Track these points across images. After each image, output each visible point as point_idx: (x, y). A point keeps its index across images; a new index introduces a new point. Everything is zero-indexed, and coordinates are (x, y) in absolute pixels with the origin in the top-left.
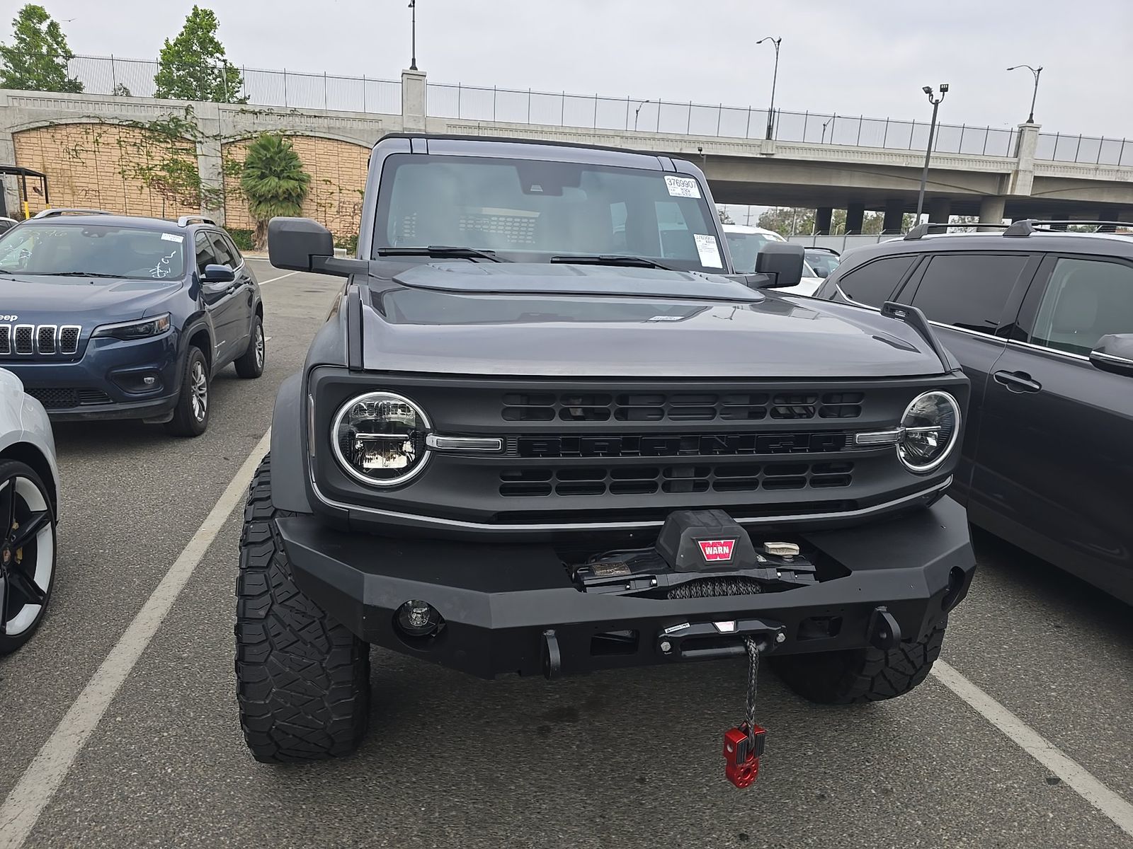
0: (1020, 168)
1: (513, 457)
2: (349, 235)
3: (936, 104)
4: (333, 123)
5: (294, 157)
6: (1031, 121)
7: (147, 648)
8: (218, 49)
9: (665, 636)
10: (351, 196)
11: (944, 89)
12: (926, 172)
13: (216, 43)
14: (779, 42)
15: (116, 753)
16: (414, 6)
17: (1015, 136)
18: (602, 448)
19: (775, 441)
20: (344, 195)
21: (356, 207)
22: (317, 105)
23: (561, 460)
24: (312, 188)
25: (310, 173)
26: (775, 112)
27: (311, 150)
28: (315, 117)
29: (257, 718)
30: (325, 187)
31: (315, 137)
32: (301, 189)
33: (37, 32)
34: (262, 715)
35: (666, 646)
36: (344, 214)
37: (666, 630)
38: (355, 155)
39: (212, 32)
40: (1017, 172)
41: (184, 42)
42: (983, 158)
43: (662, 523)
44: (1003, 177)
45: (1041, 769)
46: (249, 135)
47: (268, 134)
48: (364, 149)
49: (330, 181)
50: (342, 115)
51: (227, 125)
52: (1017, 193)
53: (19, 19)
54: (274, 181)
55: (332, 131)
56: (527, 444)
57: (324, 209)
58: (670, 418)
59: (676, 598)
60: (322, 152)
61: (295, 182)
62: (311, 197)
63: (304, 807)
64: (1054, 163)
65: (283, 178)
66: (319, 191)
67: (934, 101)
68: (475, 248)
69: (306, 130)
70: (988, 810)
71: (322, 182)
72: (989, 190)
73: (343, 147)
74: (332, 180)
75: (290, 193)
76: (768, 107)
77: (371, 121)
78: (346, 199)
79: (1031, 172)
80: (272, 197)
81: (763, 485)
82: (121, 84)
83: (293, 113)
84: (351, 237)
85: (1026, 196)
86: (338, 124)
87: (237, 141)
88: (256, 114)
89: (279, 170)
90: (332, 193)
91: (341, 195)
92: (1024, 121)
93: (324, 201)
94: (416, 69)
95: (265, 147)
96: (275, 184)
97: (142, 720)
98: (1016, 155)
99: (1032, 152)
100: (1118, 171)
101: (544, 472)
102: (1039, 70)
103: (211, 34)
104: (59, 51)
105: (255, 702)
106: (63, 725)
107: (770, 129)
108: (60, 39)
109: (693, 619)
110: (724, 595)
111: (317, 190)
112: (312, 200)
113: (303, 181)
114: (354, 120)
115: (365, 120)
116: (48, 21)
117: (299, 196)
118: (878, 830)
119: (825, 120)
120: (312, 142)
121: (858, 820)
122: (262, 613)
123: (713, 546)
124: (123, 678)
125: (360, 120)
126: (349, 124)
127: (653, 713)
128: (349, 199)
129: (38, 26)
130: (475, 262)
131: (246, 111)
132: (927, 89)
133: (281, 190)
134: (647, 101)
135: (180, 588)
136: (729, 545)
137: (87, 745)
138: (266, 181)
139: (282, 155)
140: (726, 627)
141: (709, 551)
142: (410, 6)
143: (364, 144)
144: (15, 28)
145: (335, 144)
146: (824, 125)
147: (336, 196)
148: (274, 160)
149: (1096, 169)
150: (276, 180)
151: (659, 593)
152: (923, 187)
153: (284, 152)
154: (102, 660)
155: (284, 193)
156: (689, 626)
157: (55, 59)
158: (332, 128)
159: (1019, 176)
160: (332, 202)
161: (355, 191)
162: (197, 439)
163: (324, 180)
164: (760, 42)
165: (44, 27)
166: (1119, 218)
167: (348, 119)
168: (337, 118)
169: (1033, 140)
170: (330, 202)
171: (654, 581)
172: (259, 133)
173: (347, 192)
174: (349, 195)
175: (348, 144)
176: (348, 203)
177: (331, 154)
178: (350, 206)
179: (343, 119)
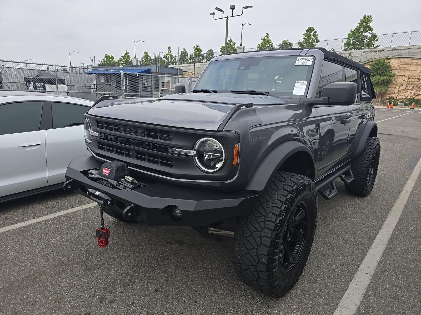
2: (408, 98)
4: (411, 51)
5: (390, 67)
8: (370, 29)
10: (414, 81)
13: (370, 27)
20: (410, 81)
21: (415, 86)
22: (406, 44)
24: (395, 79)
25: (395, 73)
27: (398, 63)
28: (403, 49)
30: (401, 78)
31: (401, 58)
32: (389, 79)
33: (310, 35)
36: (408, 89)
39: (370, 23)
41: (358, 29)
46: (372, 60)
47: (380, 59)
49: (404, 76)
50: (417, 47)
51: (364, 57)
53: (305, 32)
54: (378, 77)
55: (410, 54)
57: (399, 87)
60: (403, 63)
61: (387, 77)
62: (394, 82)
65: (382, 76)
66: (398, 80)
69: (397, 55)
73: (414, 60)
74: (406, 75)
75: (384, 81)
78: (411, 82)
80: (376, 83)
82: (332, 48)
83: (393, 49)
84: (409, 99)
86: (414, 51)
87: (366, 63)
88: (377, 52)
89: (381, 72)
90: (404, 80)
91: (408, 81)
93: (399, 84)
95: (377, 64)
96: (378, 78)
103: (369, 24)
104: (315, 40)
108: (316, 36)
111: (397, 80)
112: (394, 84)
113: (391, 76)
116: (314, 31)
117: (388, 82)
120: (399, 60)
126: (419, 50)
128: (412, 83)
129: (310, 33)
131: (373, 51)
133: (380, 80)
138: (375, 77)
139: (384, 66)
144: (304, 36)
145: (410, 60)
147: (406, 82)
148: (380, 69)
150: (379, 76)
153: (385, 65)
155: (381, 81)
157: (313, 43)
158: (411, 53)
160: (403, 84)
161: (416, 79)
163: (401, 75)
165: (312, 33)
168: (414, 49)
170: (402, 84)
172: (376, 59)
173: (412, 79)
174: (412, 81)
175: (417, 59)
176: (411, 84)
177: (407, 64)
178: (412, 85)
179: (417, 48)
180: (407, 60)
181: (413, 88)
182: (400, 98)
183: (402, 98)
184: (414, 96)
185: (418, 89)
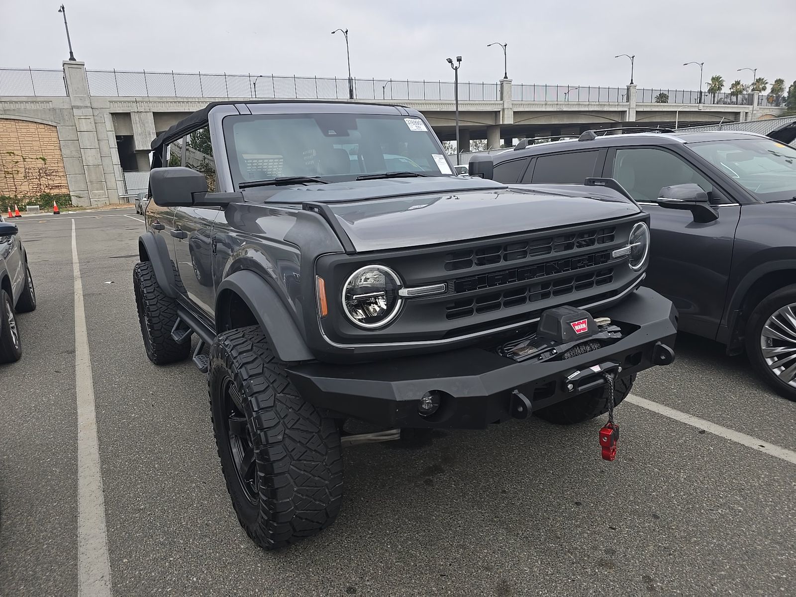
0: (505, 107)
1: (452, 295)
2: (39, 194)
3: (456, 69)
4: (7, 106)
6: (506, 77)
7: (106, 510)
9: (569, 381)
10: (35, 163)
11: (459, 60)
12: (457, 113)
14: (347, 32)
15: (143, 582)
16: (64, 11)
17: (499, 87)
18: (498, 280)
19: (579, 261)
20: (28, 163)
21: (41, 171)
23: (478, 291)
26: (352, 80)
29: (284, 513)
30: (10, 158)
34: (288, 509)
35: (570, 386)
36: (31, 178)
37: (569, 377)
38: (33, 130)
40: (503, 110)
42: (483, 102)
43: (539, 319)
44: (497, 113)
45: (694, 429)
48: (40, 125)
49: (13, 153)
50: (15, 99)
52: (506, 123)
55: (8, 113)
56: (460, 284)
57: (11, 176)
58: (531, 256)
59: (565, 359)
60: (2, 130)
63: (311, 570)
64: (523, 102)
66: (4, 161)
67: (454, 68)
68: (309, 176)
70: (683, 454)
71: (6, 154)
72: (490, 122)
73: (20, 124)
74: (15, 152)
76: (347, 77)
77: (42, 102)
78: (31, 166)
79: (511, 109)
81: (575, 289)
84: (40, 195)
85: (511, 124)
86: (12, 106)
90: (17, 162)
91: (25, 163)
92: (502, 78)
93: (10, 170)
94: (75, 60)
97: (145, 556)
98: (502, 99)
99: (510, 96)
100: (557, 104)
101: (468, 301)
102: (505, 46)
105: (284, 501)
106: (82, 577)
107: (351, 91)
109: (580, 368)
110: (584, 353)
114: (27, 102)
115: (37, 102)
118: (640, 480)
119: (384, 84)
121: (628, 478)
122: (280, 437)
123: (578, 324)
124: (104, 535)
125: (32, 102)
126: (23, 106)
127: (484, 455)
128: (33, 166)
130: (306, 185)
132: (449, 60)
134: (261, 76)
135: (99, 466)
136: (584, 322)
137: (114, 585)
140: (596, 369)
141: (577, 328)
142: (60, 11)
143: (39, 121)
145: (13, 123)
146: (383, 87)
147: (21, 164)
149: (546, 104)
151: (559, 357)
152: (457, 123)
154: (76, 528)
156: (579, 372)
158: (8, 110)
159: (505, 112)
160: (18, 169)
161: (37, 159)
162: (19, 363)
163: (7, 153)
164: (334, 33)
166: (562, 133)
167: (21, 102)
168: (11, 102)
169: (509, 89)
170: (16, 169)
171: (555, 351)
173: (31, 160)
174: (33, 163)
175: (24, 122)
176: (33, 169)
177: (10, 131)
178: (35, 171)
179: (16, 102)
180: (5, 122)
181: (40, 175)
182: (22, 196)
183: (27, 195)
184: (47, 191)
185: (49, 178)
